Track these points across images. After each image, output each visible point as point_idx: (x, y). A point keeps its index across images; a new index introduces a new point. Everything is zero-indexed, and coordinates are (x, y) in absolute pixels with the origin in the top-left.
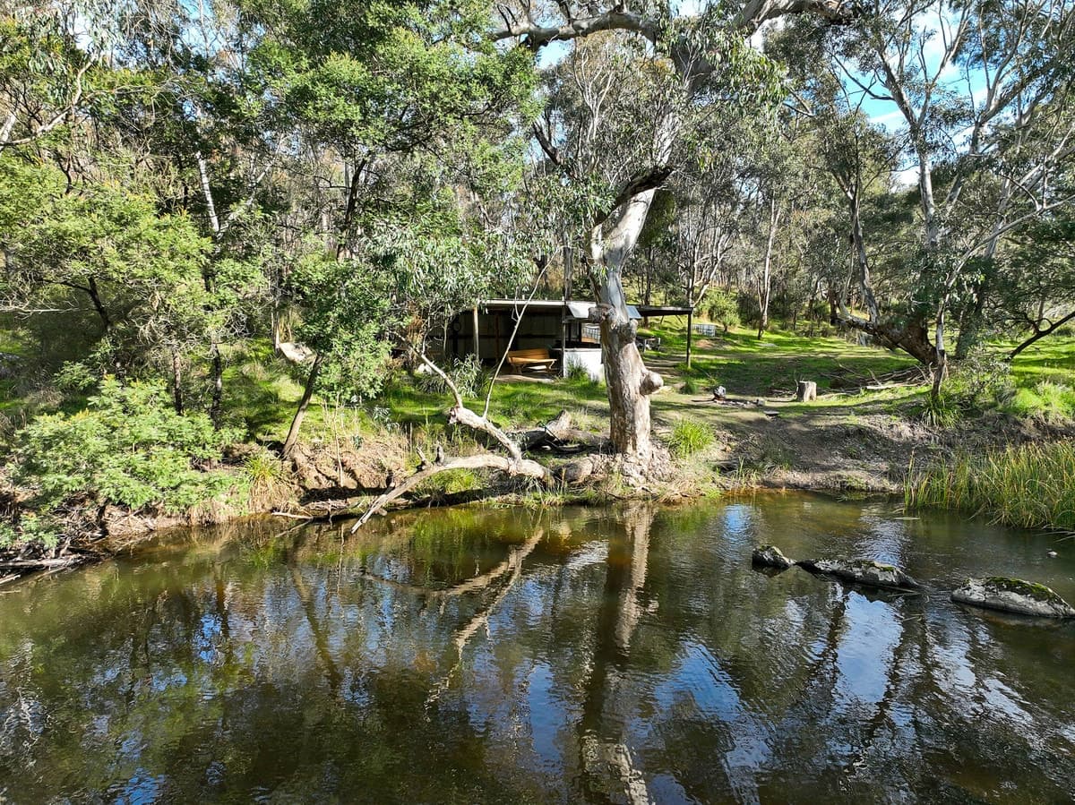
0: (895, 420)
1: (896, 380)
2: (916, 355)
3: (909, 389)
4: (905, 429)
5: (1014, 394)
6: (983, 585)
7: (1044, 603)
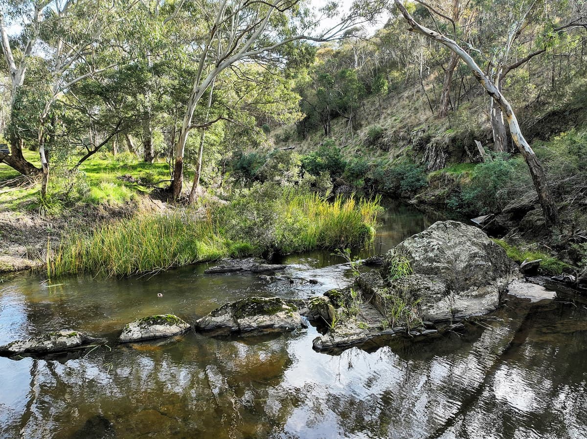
0: (20, 215)
1: (10, 186)
2: (16, 168)
3: (21, 192)
4: (27, 220)
5: (89, 190)
6: (138, 326)
7: (174, 326)
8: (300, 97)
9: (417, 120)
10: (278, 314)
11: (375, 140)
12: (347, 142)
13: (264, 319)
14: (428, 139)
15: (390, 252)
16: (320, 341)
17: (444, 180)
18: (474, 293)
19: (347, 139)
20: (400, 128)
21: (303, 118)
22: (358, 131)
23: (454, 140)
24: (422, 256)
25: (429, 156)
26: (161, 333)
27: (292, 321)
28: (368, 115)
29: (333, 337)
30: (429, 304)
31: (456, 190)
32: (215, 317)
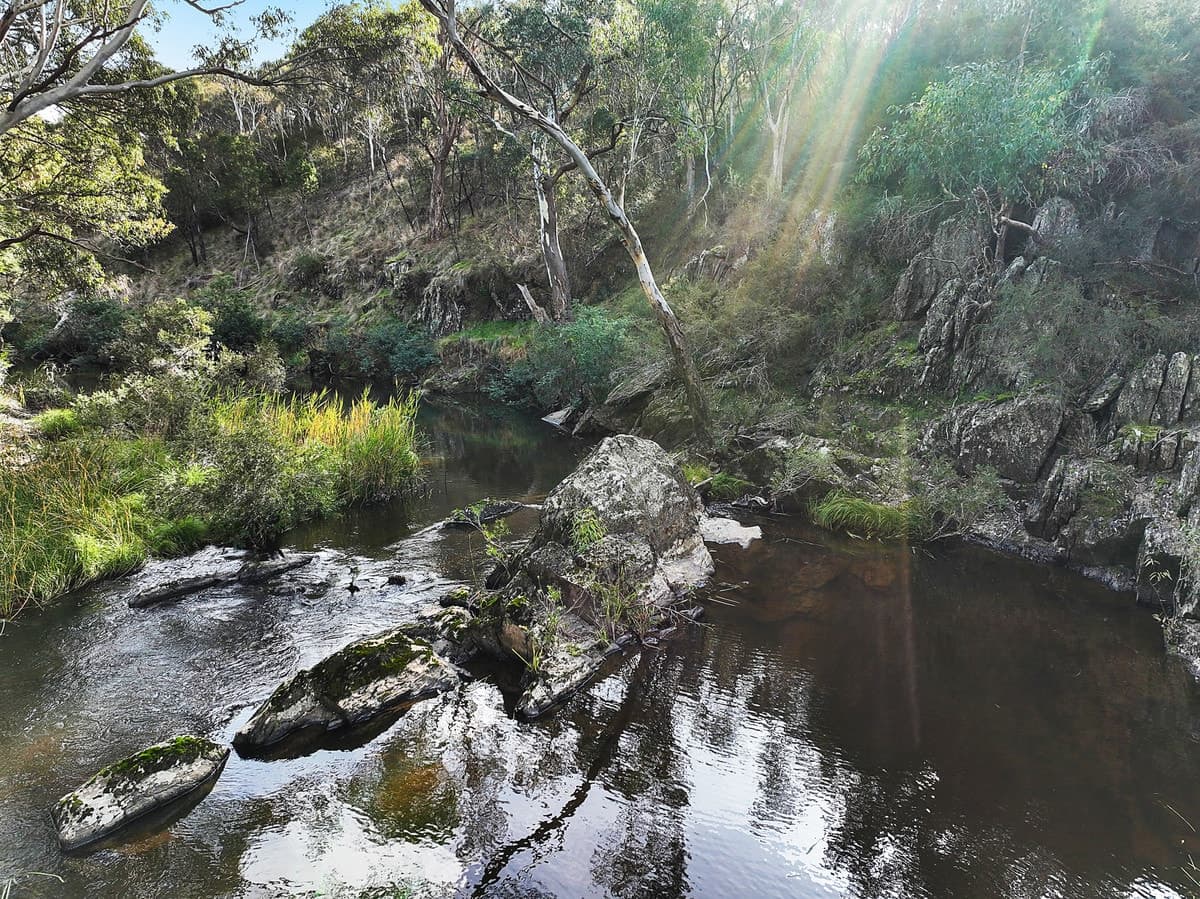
6: (106, 791)
7: (199, 761)
8: (164, 187)
9: (389, 244)
10: (410, 666)
11: (311, 276)
12: (248, 279)
13: (390, 686)
14: (424, 279)
15: (551, 502)
16: (532, 701)
17: (467, 351)
18: (680, 551)
19: (247, 274)
20: (358, 256)
21: (167, 230)
22: (267, 259)
23: (471, 281)
24: (607, 503)
25: (429, 309)
26: (171, 790)
27: (442, 674)
28: (283, 227)
29: (549, 687)
30: (644, 585)
31: (494, 367)
32: (282, 710)
